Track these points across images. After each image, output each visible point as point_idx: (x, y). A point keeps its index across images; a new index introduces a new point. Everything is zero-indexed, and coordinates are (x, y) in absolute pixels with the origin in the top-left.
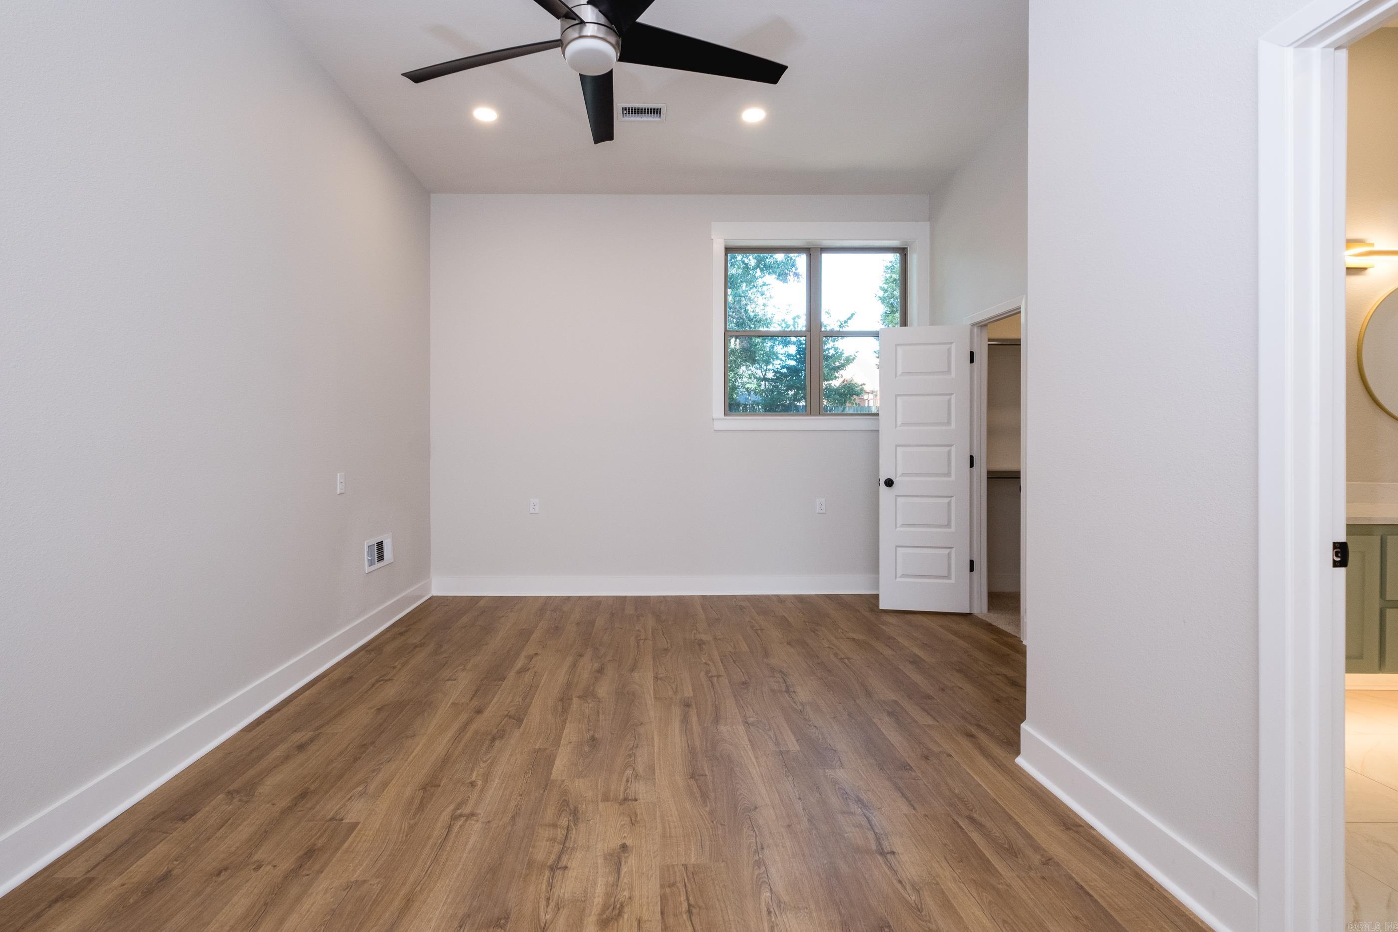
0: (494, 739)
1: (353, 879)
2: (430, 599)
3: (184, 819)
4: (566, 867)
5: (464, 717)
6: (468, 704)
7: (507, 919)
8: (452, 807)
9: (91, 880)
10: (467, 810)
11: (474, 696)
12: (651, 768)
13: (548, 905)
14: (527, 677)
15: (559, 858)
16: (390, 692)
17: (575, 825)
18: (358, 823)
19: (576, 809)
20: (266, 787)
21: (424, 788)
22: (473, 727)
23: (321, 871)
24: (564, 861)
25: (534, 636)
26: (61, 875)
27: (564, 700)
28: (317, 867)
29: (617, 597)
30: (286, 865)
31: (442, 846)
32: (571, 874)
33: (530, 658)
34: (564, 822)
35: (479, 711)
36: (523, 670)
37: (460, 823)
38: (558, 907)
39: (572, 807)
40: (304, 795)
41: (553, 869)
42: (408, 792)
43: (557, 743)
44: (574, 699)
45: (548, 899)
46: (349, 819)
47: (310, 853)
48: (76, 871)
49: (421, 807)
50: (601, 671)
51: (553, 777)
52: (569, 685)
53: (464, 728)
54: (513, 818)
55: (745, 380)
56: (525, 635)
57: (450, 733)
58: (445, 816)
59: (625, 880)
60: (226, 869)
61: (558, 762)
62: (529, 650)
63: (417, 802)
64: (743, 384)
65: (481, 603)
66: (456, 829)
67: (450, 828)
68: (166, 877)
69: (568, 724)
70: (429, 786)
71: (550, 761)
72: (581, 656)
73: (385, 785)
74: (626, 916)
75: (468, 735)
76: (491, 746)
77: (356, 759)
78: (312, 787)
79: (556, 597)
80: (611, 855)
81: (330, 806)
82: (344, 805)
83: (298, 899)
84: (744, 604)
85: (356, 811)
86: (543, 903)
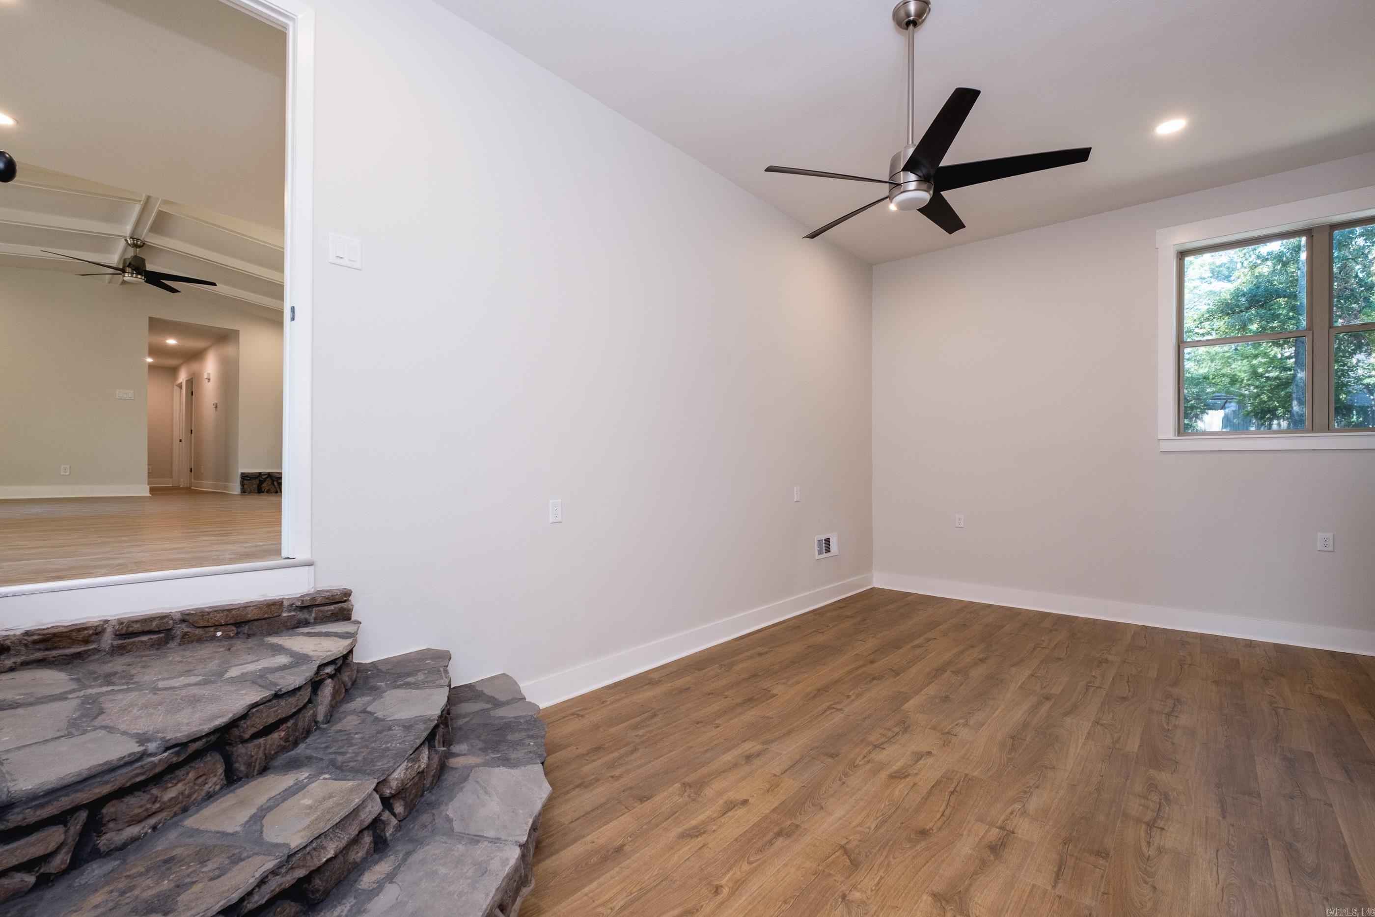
0: (874, 679)
1: (767, 715)
2: (872, 589)
3: (699, 670)
4: (884, 749)
5: (861, 663)
6: (866, 657)
7: (837, 756)
8: (831, 703)
9: (660, 681)
10: (838, 707)
11: (873, 653)
12: (981, 725)
13: (864, 758)
14: (918, 651)
15: (883, 744)
16: (820, 639)
17: (903, 733)
18: (777, 695)
19: (909, 727)
20: (738, 667)
21: (819, 690)
22: (864, 669)
23: (753, 708)
24: (885, 746)
25: (941, 627)
26: (651, 676)
27: (939, 671)
28: (751, 706)
29: (1040, 612)
30: (739, 700)
31: (816, 717)
32: (885, 752)
33: (929, 640)
34: (896, 730)
35: (872, 662)
36: (919, 646)
37: (832, 711)
38: (869, 762)
39: (906, 725)
40: (755, 676)
41: (875, 747)
42: (809, 689)
43: (917, 692)
44: (948, 672)
45: (865, 757)
46: (774, 692)
47: (750, 700)
48: (656, 676)
49: (814, 697)
50: (983, 660)
51: (903, 708)
52: (949, 663)
53: (857, 668)
54: (865, 718)
55: (1360, 372)
56: (933, 625)
57: (846, 669)
58: (825, 706)
59: (919, 766)
60: (712, 694)
61: (911, 702)
62: (930, 635)
63: (812, 695)
64: (1358, 380)
65: (910, 598)
66: (828, 713)
67: (825, 711)
68: (688, 689)
69: (933, 684)
70: (822, 690)
71: (907, 699)
72: (973, 647)
73: (798, 683)
74: (908, 780)
75: (858, 673)
76: (870, 682)
77: (787, 667)
78: (760, 674)
79: (979, 603)
80: (918, 753)
81: (766, 684)
82: (773, 685)
83: (740, 714)
84: (1191, 640)
85: (778, 689)
86: (861, 757)
